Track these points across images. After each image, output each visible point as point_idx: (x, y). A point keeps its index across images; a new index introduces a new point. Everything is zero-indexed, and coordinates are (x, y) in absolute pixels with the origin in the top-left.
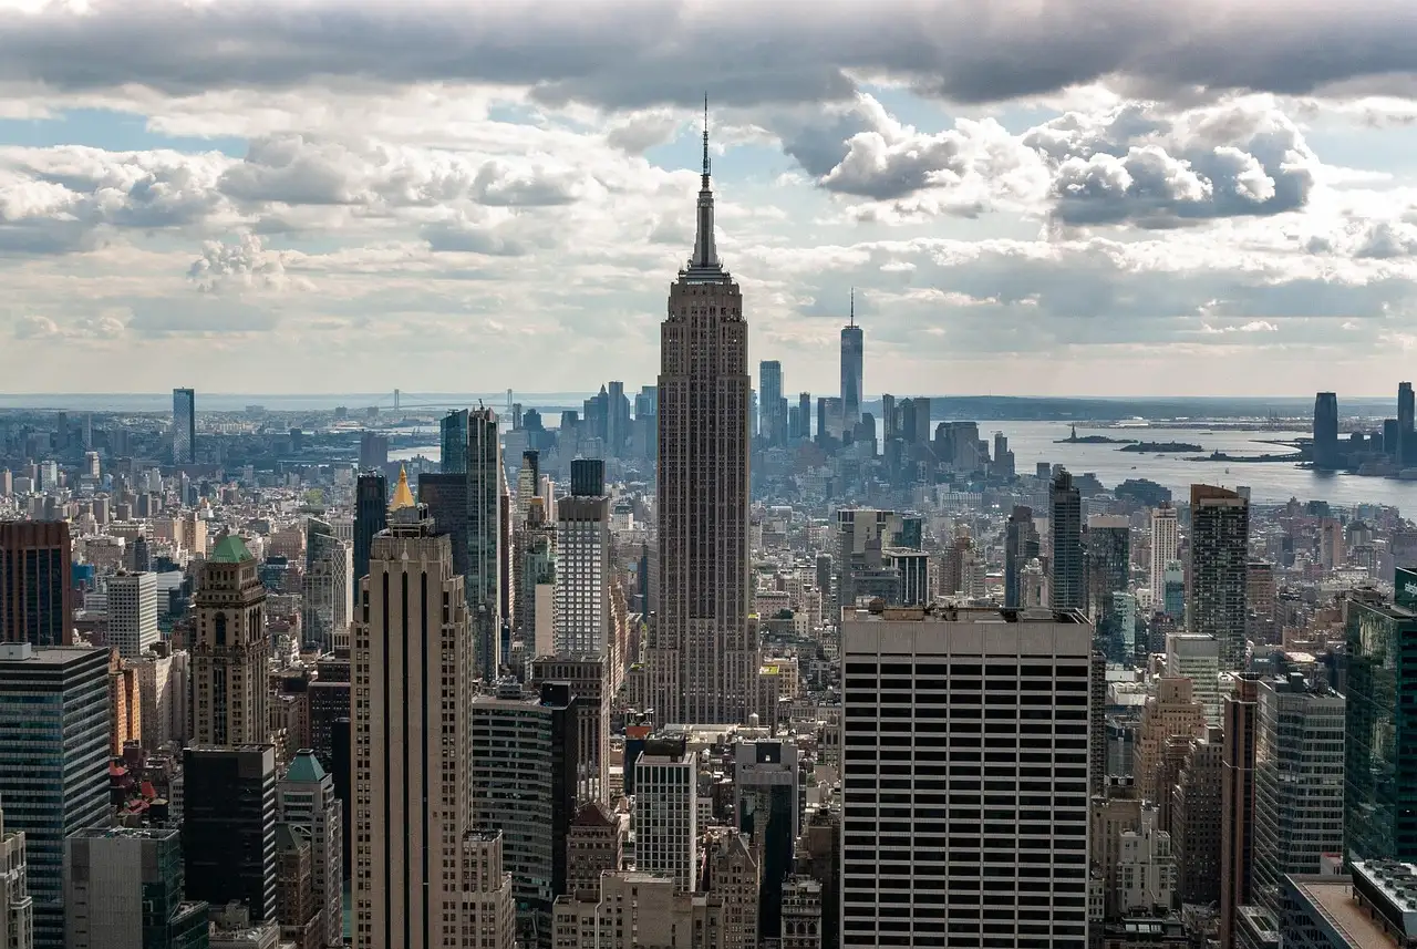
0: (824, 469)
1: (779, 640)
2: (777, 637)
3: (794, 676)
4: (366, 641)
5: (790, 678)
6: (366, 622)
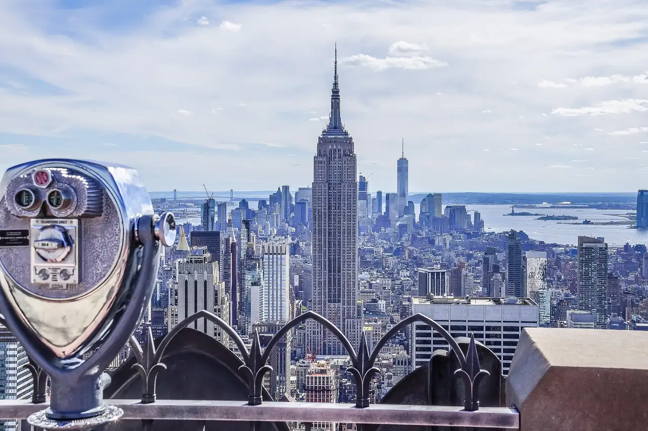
0: (389, 228)
1: (371, 313)
2: (370, 312)
3: (379, 331)
4: (176, 315)
5: (378, 333)
6: (176, 305)
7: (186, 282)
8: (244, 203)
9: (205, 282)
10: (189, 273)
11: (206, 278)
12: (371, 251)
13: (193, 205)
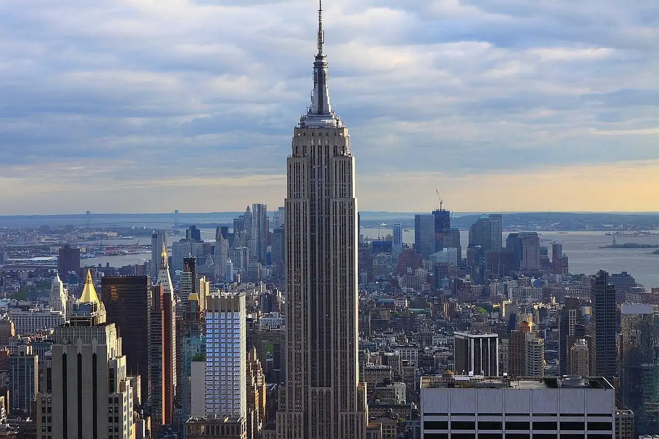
0: (420, 270)
3: (393, 432)
4: (50, 409)
5: (392, 433)
6: (49, 392)
7: (65, 356)
8: (194, 233)
9: (94, 356)
10: (69, 343)
11: (94, 351)
12: (391, 306)
13: (116, 234)
